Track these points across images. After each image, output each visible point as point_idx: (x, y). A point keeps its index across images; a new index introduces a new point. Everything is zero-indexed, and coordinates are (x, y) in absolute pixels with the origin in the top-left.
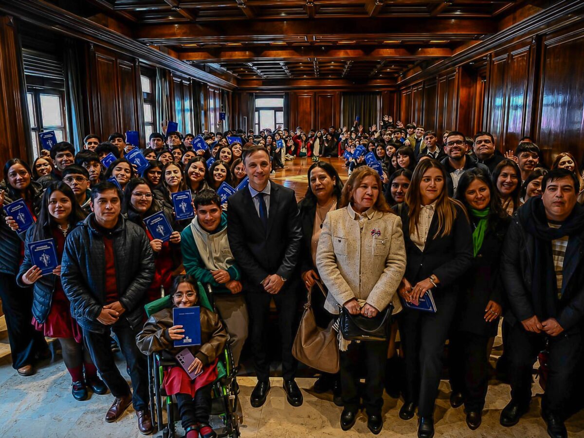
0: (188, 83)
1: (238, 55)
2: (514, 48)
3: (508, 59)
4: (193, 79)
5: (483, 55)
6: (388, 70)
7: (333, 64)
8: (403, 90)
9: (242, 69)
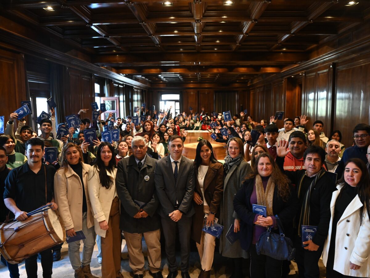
0: (122, 87)
1: (153, 71)
2: (320, 69)
3: (315, 75)
4: (125, 84)
5: (300, 73)
6: (242, 78)
7: (209, 75)
8: (251, 90)
9: (154, 78)
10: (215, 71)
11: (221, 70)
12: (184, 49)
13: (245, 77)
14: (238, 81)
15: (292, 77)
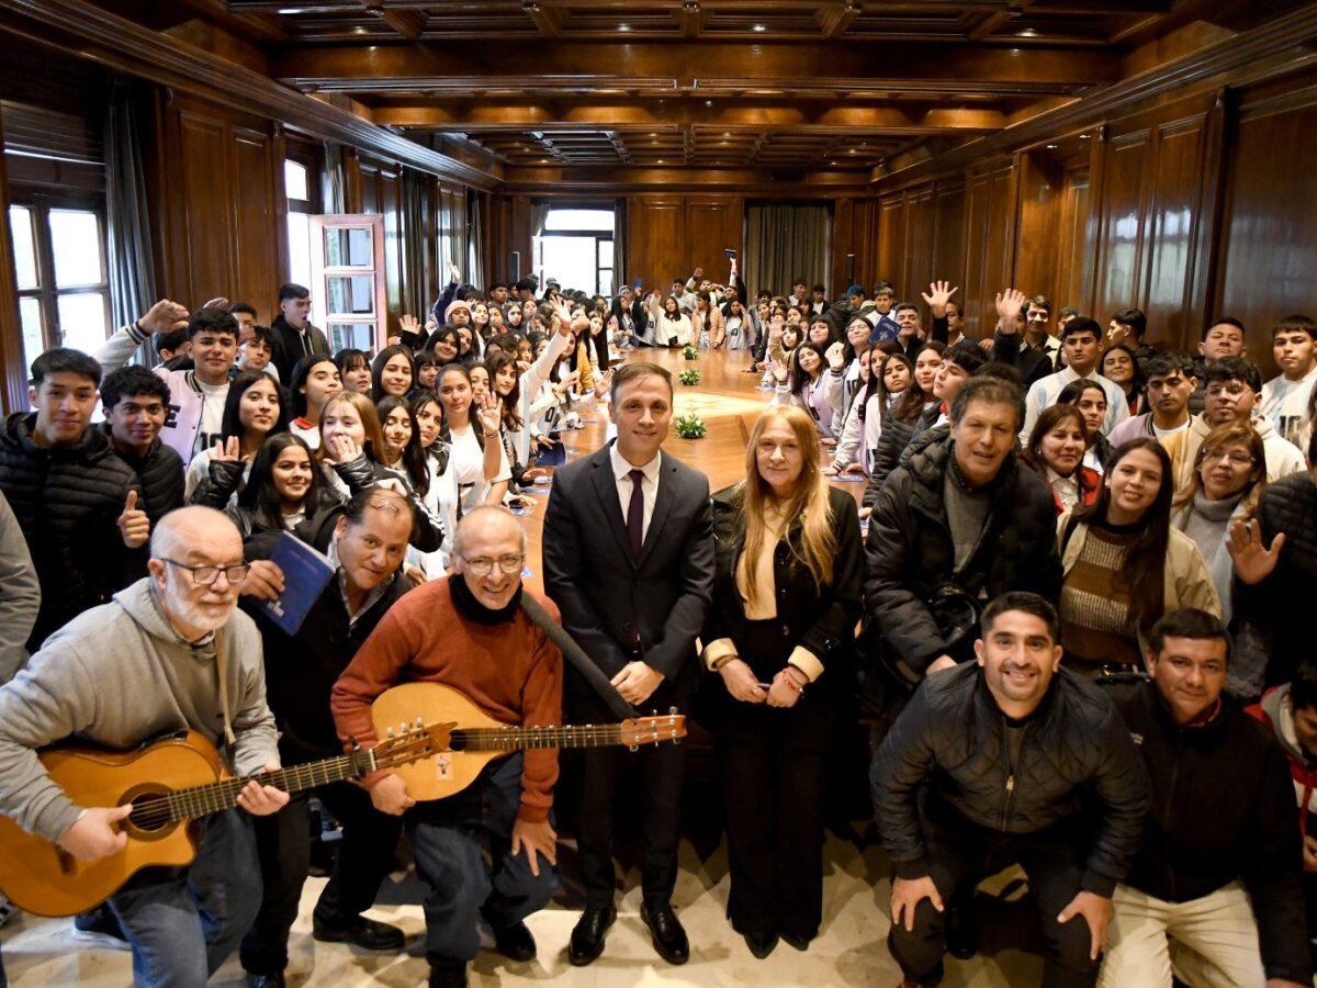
0: (392, 176)
1: (513, 117)
2: (1166, 114)
4: (405, 168)
5: (1082, 130)
6: (852, 152)
7: (727, 135)
8: (884, 197)
9: (517, 144)
10: (753, 117)
11: (774, 116)
12: (635, 27)
13: (864, 146)
14: (834, 163)
15: (1050, 147)
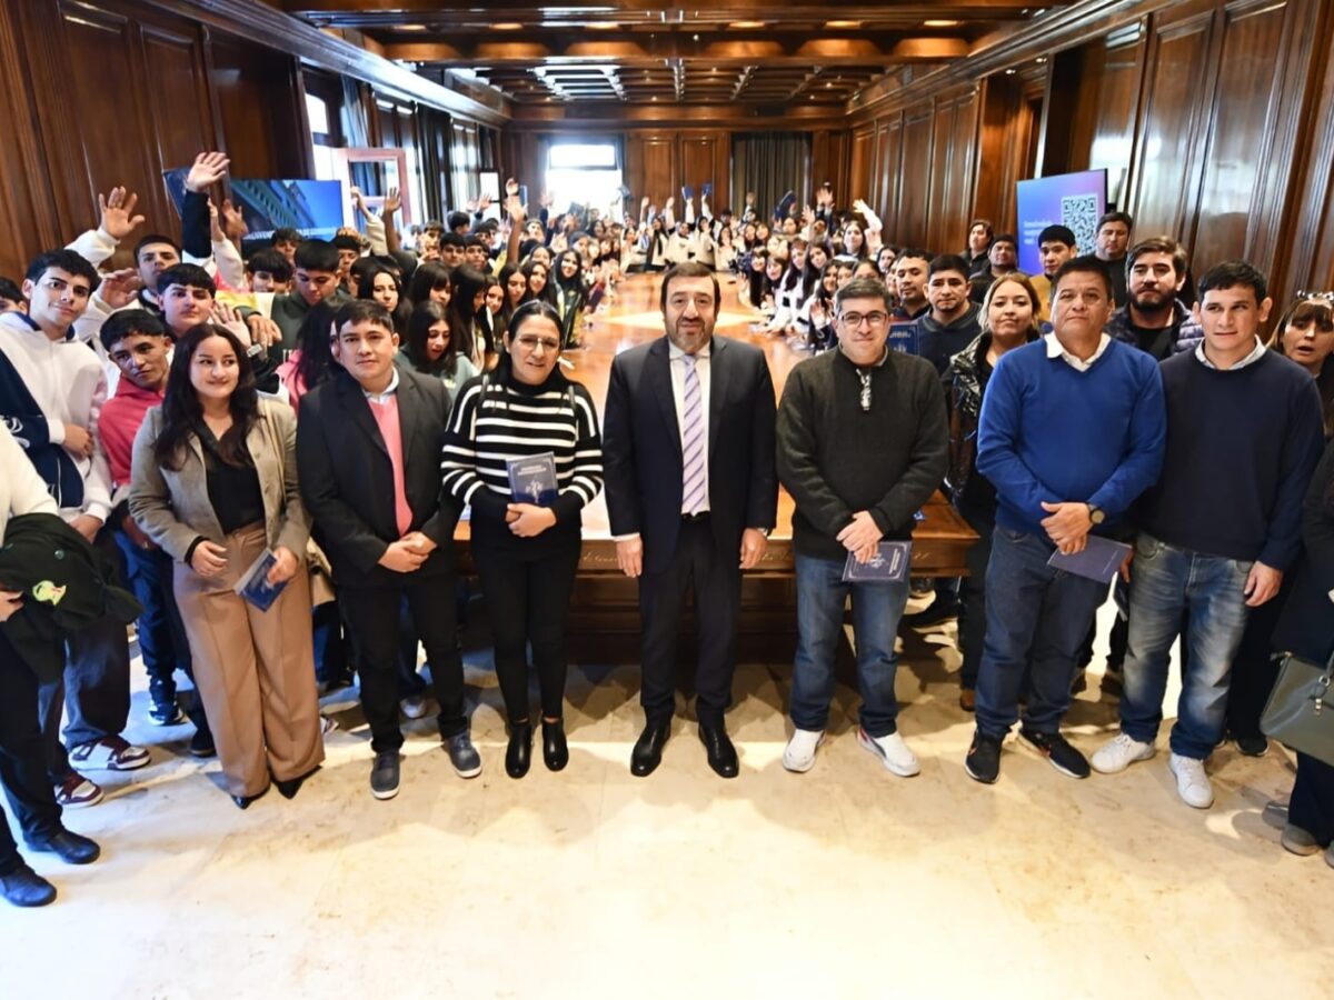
0: (408, 112)
1: (517, 52)
4: (419, 105)
5: (1037, 55)
6: (829, 85)
7: (714, 72)
8: (857, 128)
9: (522, 82)
10: (736, 50)
11: (755, 49)
13: (839, 78)
14: (812, 97)
15: (1009, 72)
